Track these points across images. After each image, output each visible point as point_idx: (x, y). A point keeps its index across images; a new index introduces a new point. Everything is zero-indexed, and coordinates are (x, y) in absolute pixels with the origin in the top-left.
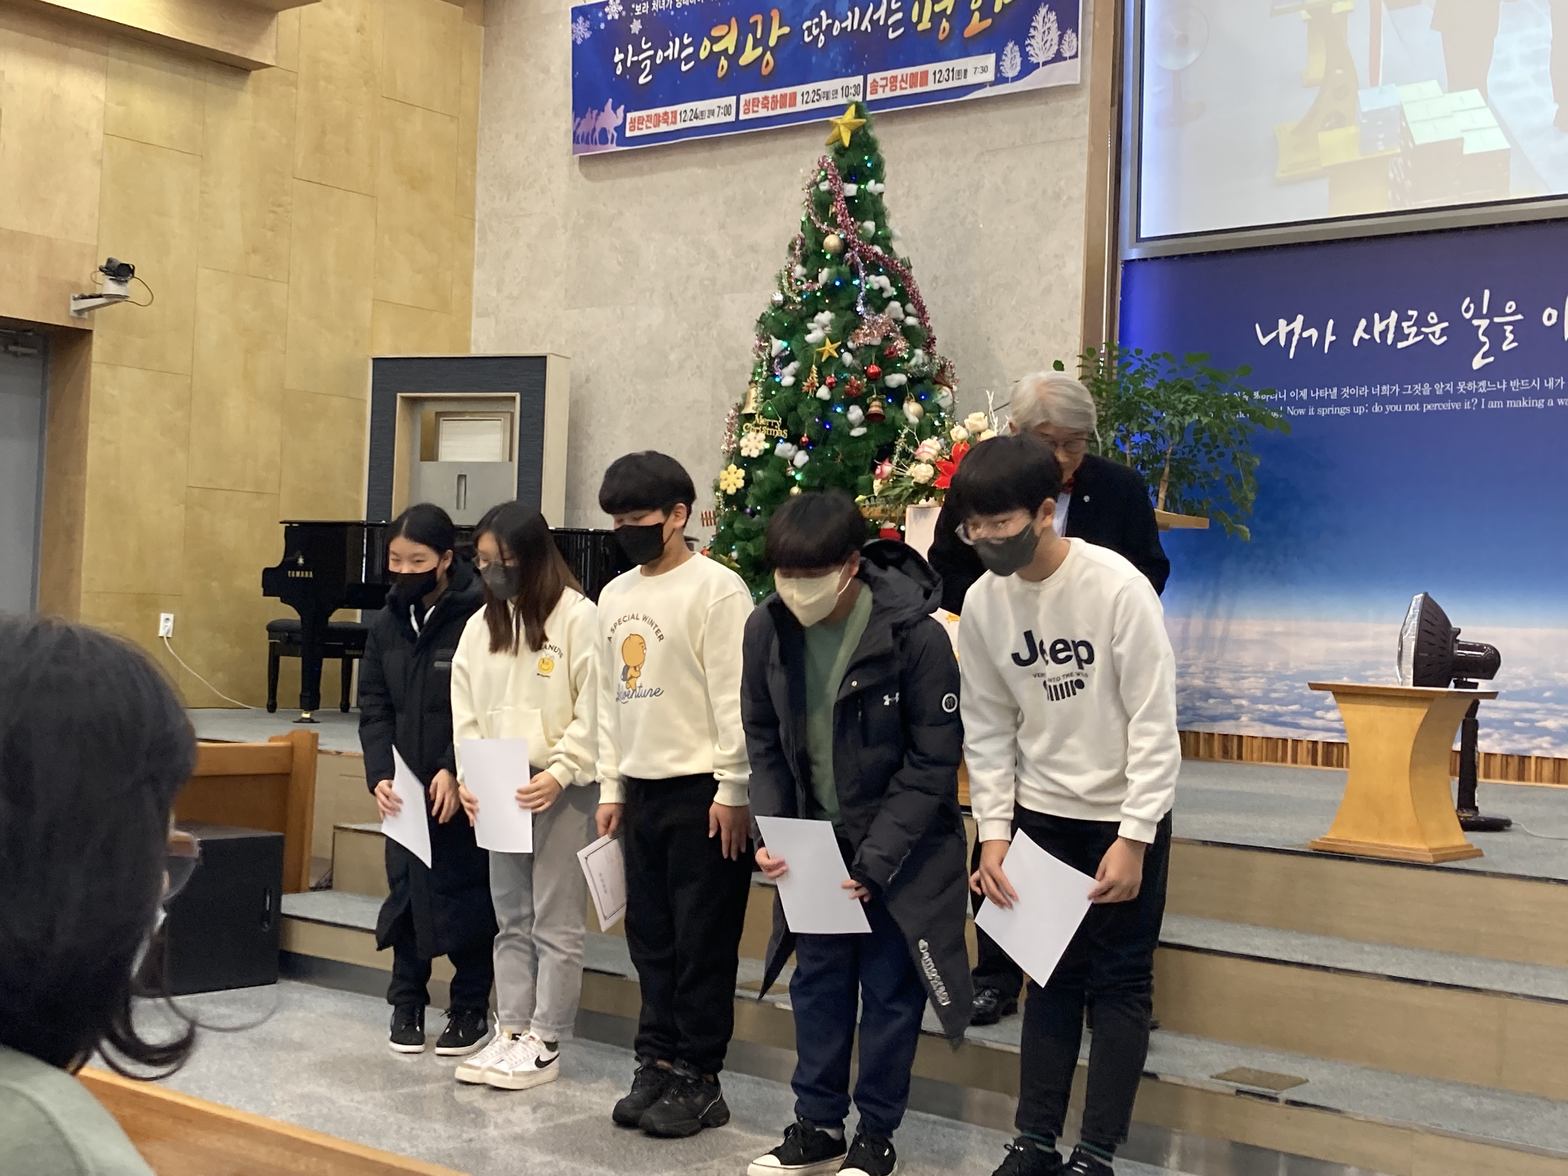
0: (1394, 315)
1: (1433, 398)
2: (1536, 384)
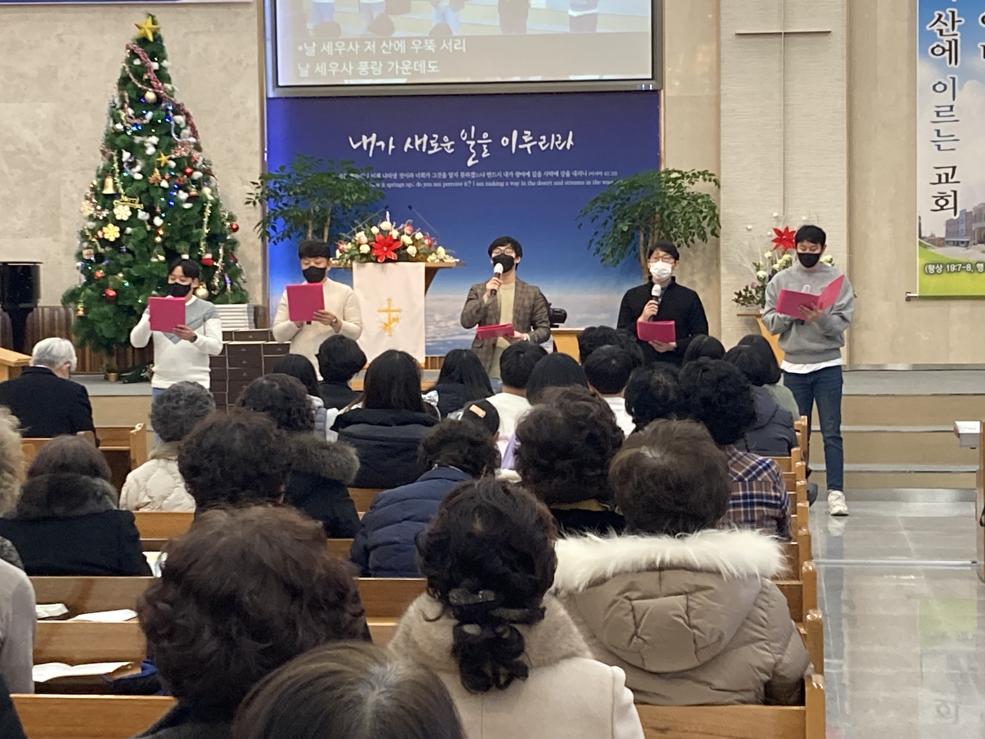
0: (426, 137)
1: (448, 180)
2: (500, 174)
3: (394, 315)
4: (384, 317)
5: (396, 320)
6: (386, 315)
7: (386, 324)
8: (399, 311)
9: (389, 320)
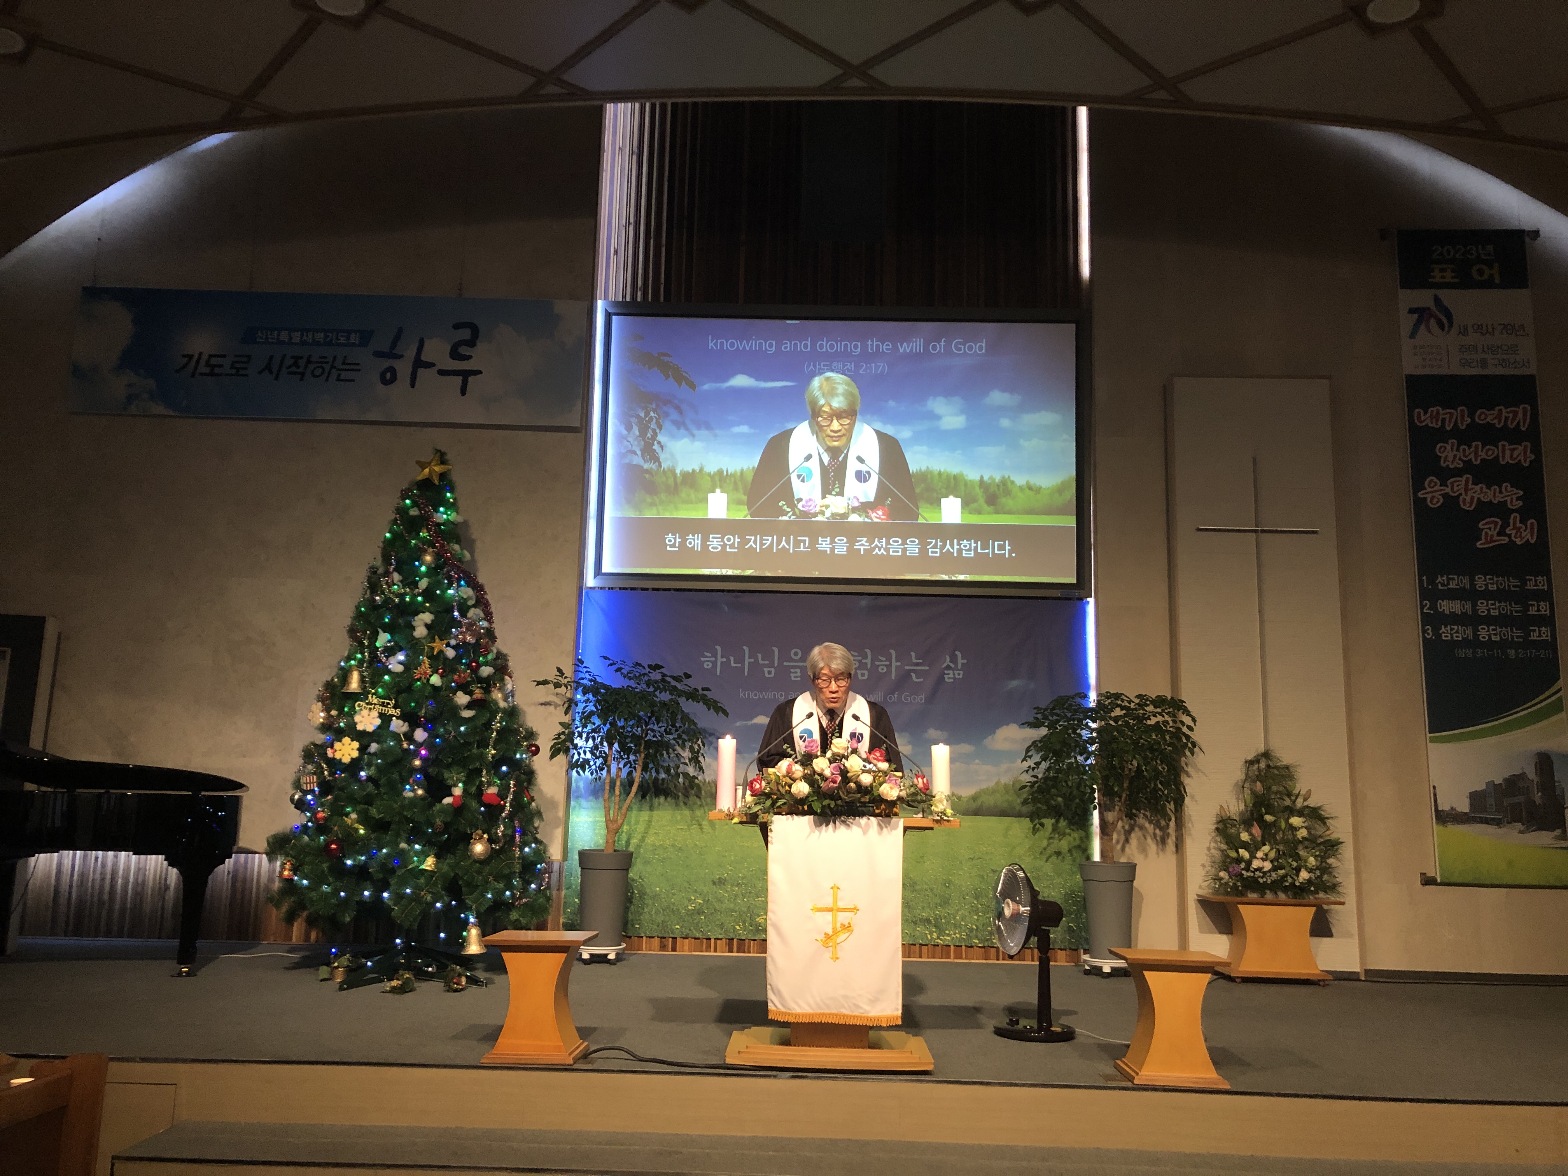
3: (843, 917)
4: (825, 922)
5: (847, 928)
6: (829, 916)
7: (828, 937)
8: (855, 910)
9: (834, 929)
